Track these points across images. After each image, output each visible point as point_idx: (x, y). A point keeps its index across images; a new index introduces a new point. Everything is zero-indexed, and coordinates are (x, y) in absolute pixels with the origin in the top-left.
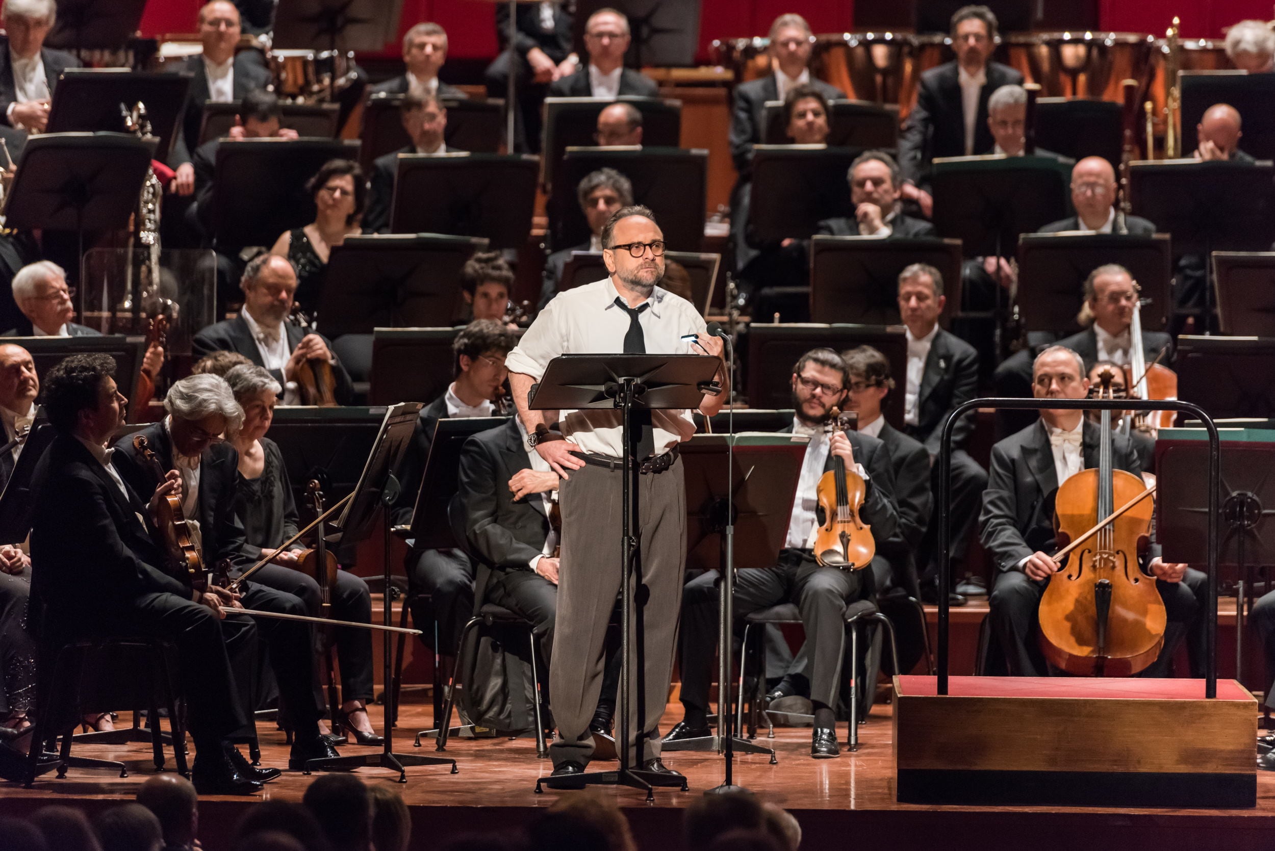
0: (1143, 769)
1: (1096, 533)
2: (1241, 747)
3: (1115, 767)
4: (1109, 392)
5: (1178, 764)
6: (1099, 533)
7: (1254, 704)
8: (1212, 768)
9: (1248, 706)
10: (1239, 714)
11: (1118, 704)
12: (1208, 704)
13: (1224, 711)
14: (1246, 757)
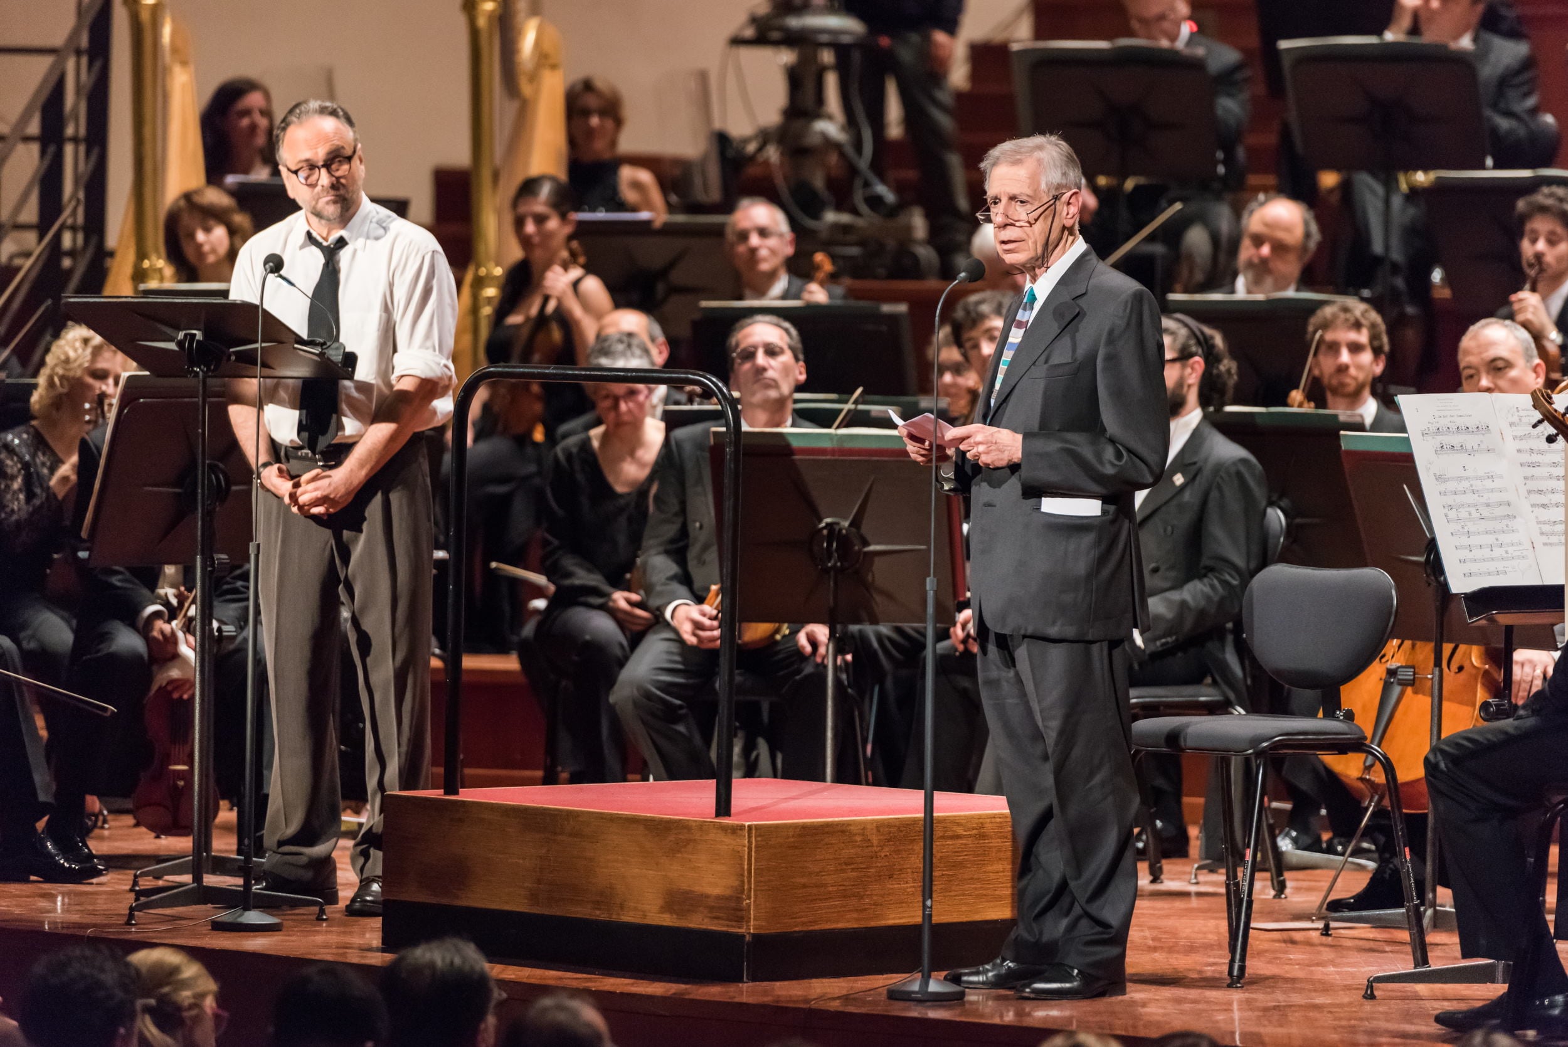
0: (628, 917)
2: (728, 892)
3: (598, 912)
5: (662, 913)
7: (742, 827)
8: (698, 921)
9: (736, 830)
10: (729, 840)
11: (602, 818)
12: (694, 824)
13: (712, 836)
14: (733, 907)
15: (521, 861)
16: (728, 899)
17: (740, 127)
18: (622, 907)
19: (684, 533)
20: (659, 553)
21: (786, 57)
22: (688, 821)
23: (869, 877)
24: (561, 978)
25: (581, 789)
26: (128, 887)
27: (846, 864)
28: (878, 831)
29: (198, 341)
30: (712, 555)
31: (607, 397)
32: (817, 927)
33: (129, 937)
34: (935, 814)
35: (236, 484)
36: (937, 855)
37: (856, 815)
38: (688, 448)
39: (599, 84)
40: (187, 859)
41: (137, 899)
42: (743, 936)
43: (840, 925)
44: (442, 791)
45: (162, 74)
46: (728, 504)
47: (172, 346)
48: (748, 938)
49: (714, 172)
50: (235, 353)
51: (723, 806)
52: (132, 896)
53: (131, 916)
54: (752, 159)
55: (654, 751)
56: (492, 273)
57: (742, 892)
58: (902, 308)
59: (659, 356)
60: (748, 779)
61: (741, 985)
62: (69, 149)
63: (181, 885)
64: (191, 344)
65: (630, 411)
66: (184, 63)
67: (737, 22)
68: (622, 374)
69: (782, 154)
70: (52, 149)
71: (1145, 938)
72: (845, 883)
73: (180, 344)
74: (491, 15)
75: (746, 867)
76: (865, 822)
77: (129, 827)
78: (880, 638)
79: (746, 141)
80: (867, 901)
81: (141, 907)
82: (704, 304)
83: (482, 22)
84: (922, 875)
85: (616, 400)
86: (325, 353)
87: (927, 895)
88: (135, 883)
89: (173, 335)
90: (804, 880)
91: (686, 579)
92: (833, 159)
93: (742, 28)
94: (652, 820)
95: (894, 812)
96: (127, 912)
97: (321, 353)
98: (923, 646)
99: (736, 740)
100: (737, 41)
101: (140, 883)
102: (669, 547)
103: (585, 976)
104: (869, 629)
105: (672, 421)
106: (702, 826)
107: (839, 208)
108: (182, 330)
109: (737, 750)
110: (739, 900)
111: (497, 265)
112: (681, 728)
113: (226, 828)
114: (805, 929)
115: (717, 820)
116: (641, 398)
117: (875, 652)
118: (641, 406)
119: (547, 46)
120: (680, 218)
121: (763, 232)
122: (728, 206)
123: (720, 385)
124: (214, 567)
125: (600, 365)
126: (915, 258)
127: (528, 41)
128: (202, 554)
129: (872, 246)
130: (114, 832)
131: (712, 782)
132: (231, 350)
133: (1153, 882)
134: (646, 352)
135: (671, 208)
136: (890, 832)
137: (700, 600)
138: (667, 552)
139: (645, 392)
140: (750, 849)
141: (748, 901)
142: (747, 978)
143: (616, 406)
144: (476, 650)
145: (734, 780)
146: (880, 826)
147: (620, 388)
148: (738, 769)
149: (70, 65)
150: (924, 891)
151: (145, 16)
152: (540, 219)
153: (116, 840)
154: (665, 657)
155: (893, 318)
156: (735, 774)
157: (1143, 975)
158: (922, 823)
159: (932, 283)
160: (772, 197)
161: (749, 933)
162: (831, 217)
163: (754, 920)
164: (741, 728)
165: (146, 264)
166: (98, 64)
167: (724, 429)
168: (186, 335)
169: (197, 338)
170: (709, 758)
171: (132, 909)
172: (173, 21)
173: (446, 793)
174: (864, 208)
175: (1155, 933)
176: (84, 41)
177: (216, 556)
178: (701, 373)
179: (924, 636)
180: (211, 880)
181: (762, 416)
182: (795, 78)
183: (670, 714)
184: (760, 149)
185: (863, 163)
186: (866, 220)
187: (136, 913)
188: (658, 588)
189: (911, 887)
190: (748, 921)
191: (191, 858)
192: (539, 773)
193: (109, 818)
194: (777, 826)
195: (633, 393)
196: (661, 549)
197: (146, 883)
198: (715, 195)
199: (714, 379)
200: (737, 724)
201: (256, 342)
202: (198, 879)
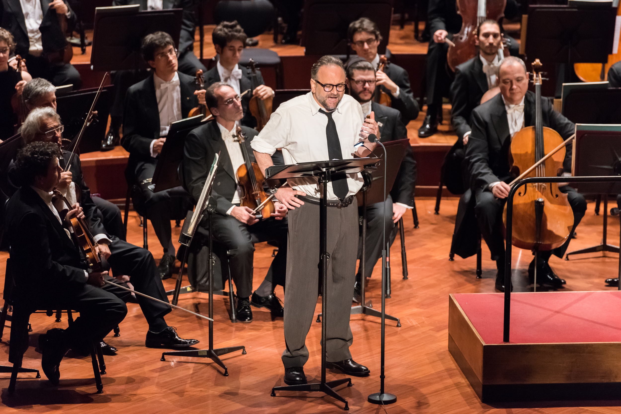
0: (618, 381)
1: (535, 168)
3: (603, 380)
4: (539, 77)
6: (537, 168)
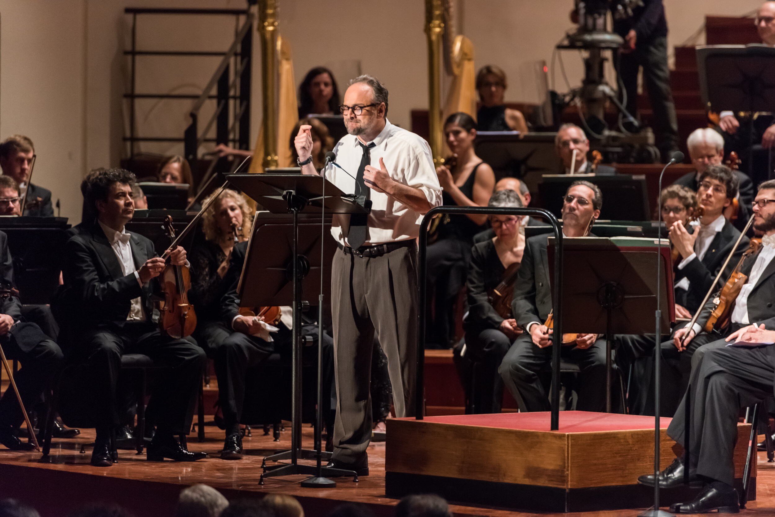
0: (508, 480)
2: (558, 468)
3: (492, 478)
5: (525, 478)
7: (564, 435)
8: (543, 482)
9: (561, 437)
10: (557, 443)
11: (494, 431)
12: (540, 434)
13: (549, 440)
14: (560, 475)
15: (454, 453)
16: (558, 471)
17: (562, 89)
18: (504, 475)
19: (534, 288)
20: (521, 299)
21: (585, 54)
22: (537, 432)
23: (628, 460)
24: (474, 511)
25: (484, 417)
26: (260, 466)
27: (616, 453)
28: (632, 437)
29: (293, 196)
30: (549, 300)
31: (497, 221)
32: (602, 485)
33: (260, 490)
34: (661, 429)
35: (313, 266)
36: (662, 449)
37: (621, 429)
38: (536, 247)
39: (494, 70)
40: (289, 451)
41: (264, 472)
42: (565, 490)
43: (614, 484)
44: (414, 418)
45: (277, 65)
46: (556, 274)
47: (280, 198)
48: (567, 491)
49: (549, 111)
50: (311, 201)
51: (555, 425)
52: (262, 470)
53: (261, 480)
54: (568, 104)
55: (520, 397)
56: (439, 161)
57: (565, 467)
58: (643, 177)
59: (525, 202)
60: (567, 411)
61: (564, 514)
62: (231, 102)
63: (287, 464)
64: (289, 197)
65: (508, 229)
66: (287, 59)
67: (560, 37)
68: (503, 210)
69: (582, 103)
70: (223, 102)
71: (766, 489)
72: (616, 463)
73: (284, 197)
74: (438, 34)
75: (566, 455)
76: (626, 433)
77: (262, 436)
78: (633, 340)
79: (564, 96)
80: (627, 471)
81: (266, 476)
82: (544, 176)
83: (434, 38)
84: (654, 459)
85: (501, 223)
86: (356, 201)
87: (657, 468)
88: (264, 464)
89: (281, 193)
90: (595, 462)
91: (536, 312)
92: (608, 104)
93: (563, 40)
94: (519, 432)
95: (640, 428)
96: (259, 478)
97: (354, 201)
98: (654, 345)
99: (561, 392)
100: (560, 47)
101: (266, 463)
102: (527, 295)
103: (486, 509)
104: (628, 337)
105: (529, 233)
106: (544, 435)
107: (610, 129)
108: (285, 190)
109: (562, 396)
110: (563, 471)
111: (442, 157)
112: (534, 385)
113: (308, 436)
114: (596, 486)
115: (551, 432)
116: (514, 222)
117: (631, 347)
118: (514, 226)
119: (466, 50)
120: (533, 134)
121: (576, 141)
122: (556, 128)
123: (552, 215)
124: (301, 307)
125: (492, 205)
126: (649, 153)
127: (457, 47)
128: (296, 301)
129: (628, 147)
130: (253, 438)
131: (549, 413)
132: (310, 200)
133: (769, 461)
134: (519, 200)
135: (530, 129)
136: (638, 437)
137: (543, 322)
138: (526, 298)
139: (516, 219)
140: (568, 446)
141: (567, 472)
142: (567, 510)
143: (501, 226)
144: (433, 347)
145: (560, 412)
146: (633, 434)
147: (503, 218)
148: (562, 406)
149: (232, 60)
150: (655, 467)
151: (268, 36)
152: (456, 133)
153: (255, 442)
154: (525, 350)
155: (639, 182)
156: (561, 408)
157: (765, 508)
158: (654, 433)
159: (657, 165)
160: (578, 123)
161: (568, 488)
162: (607, 133)
163: (571, 481)
164: (563, 385)
165: (269, 158)
166: (245, 60)
167: (554, 237)
168: (287, 193)
169: (293, 194)
170: (548, 400)
171: (261, 477)
172: (282, 39)
173: (417, 419)
174: (623, 129)
175: (771, 487)
176: (239, 49)
177: (302, 302)
178: (542, 209)
179: (655, 339)
180: (301, 462)
181: (572, 231)
182: (588, 64)
183: (529, 379)
184: (572, 99)
185: (623, 107)
186: (624, 134)
187: (264, 479)
188: (523, 316)
189: (649, 465)
190: (568, 482)
191: (291, 451)
192: (463, 408)
193: (252, 431)
194: (582, 435)
195: (510, 219)
196: (523, 296)
197: (269, 464)
198: (550, 122)
199: (549, 213)
200: (561, 384)
201: (322, 196)
202: (294, 461)
